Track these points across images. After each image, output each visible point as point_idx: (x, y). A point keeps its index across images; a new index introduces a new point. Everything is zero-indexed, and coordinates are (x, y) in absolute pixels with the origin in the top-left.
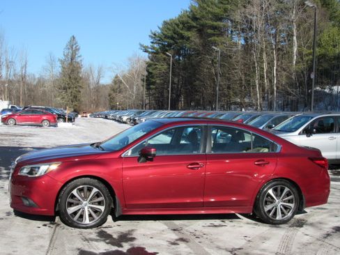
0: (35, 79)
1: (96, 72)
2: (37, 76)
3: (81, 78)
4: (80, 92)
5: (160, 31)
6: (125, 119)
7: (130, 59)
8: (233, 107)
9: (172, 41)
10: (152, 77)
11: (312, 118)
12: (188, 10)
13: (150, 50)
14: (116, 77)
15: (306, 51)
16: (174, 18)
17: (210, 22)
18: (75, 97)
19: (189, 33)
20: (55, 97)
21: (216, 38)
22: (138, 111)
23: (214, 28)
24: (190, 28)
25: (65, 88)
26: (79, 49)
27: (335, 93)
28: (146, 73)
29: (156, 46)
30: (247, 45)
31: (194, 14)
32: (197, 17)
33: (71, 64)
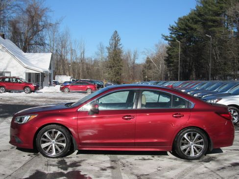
0: (92, 61)
2: (93, 59)
3: (121, 60)
4: (121, 69)
5: (176, 25)
7: (157, 46)
9: (185, 32)
10: (171, 58)
12: (195, 9)
13: (169, 39)
14: (148, 58)
17: (210, 17)
18: (118, 73)
19: (196, 25)
20: (104, 73)
21: (215, 29)
23: (214, 21)
24: (196, 22)
25: (110, 67)
26: (120, 40)
28: (167, 55)
29: (173, 35)
31: (199, 12)
32: (202, 14)
33: (115, 50)
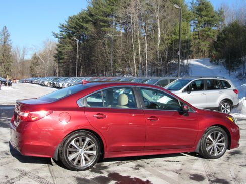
1: (22, 51)
3: (11, 55)
4: (10, 65)
5: (66, 23)
6: (46, 83)
7: (45, 43)
8: (117, 74)
9: (75, 30)
10: (61, 55)
11: (190, 81)
12: (86, 9)
13: (59, 36)
14: (35, 55)
15: (166, 37)
16: (76, 15)
17: (102, 18)
18: (7, 69)
19: (87, 25)
22: (55, 78)
23: (104, 21)
24: (87, 22)
26: (9, 35)
27: (185, 64)
28: (57, 52)
29: (63, 33)
30: (126, 33)
31: (90, 12)
32: (93, 14)
33: (4, 45)
